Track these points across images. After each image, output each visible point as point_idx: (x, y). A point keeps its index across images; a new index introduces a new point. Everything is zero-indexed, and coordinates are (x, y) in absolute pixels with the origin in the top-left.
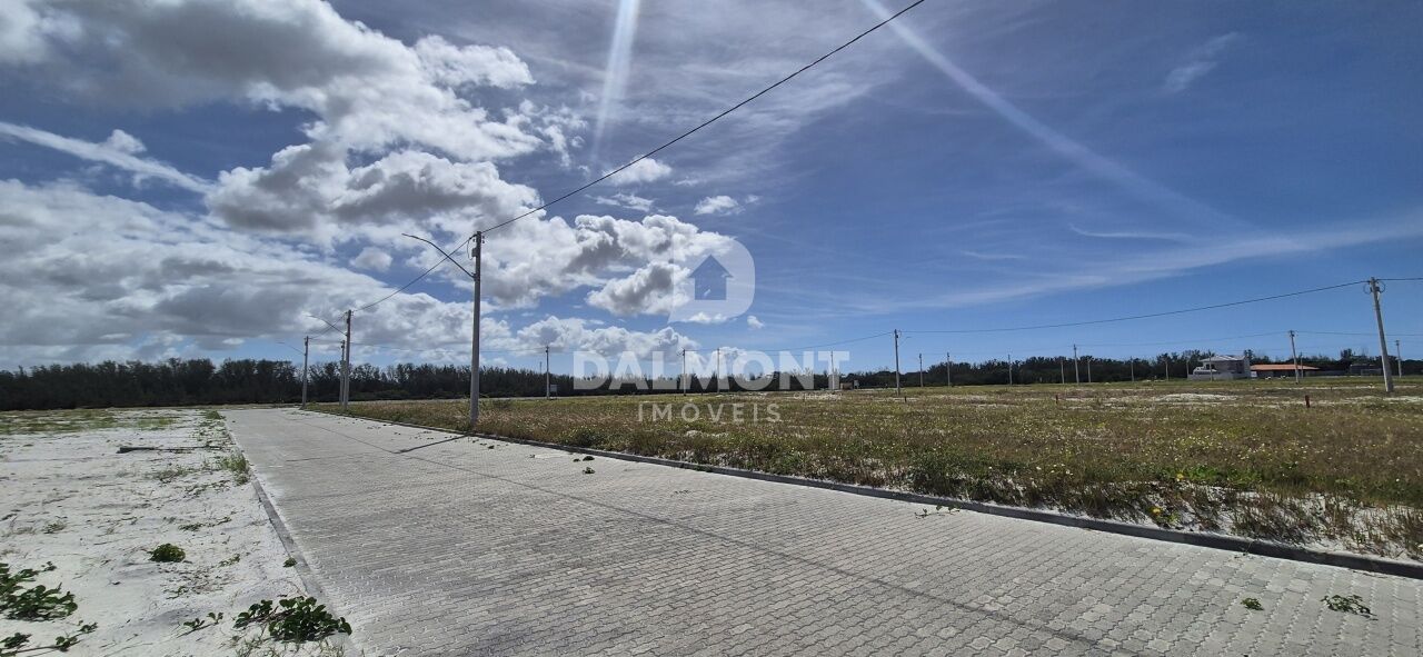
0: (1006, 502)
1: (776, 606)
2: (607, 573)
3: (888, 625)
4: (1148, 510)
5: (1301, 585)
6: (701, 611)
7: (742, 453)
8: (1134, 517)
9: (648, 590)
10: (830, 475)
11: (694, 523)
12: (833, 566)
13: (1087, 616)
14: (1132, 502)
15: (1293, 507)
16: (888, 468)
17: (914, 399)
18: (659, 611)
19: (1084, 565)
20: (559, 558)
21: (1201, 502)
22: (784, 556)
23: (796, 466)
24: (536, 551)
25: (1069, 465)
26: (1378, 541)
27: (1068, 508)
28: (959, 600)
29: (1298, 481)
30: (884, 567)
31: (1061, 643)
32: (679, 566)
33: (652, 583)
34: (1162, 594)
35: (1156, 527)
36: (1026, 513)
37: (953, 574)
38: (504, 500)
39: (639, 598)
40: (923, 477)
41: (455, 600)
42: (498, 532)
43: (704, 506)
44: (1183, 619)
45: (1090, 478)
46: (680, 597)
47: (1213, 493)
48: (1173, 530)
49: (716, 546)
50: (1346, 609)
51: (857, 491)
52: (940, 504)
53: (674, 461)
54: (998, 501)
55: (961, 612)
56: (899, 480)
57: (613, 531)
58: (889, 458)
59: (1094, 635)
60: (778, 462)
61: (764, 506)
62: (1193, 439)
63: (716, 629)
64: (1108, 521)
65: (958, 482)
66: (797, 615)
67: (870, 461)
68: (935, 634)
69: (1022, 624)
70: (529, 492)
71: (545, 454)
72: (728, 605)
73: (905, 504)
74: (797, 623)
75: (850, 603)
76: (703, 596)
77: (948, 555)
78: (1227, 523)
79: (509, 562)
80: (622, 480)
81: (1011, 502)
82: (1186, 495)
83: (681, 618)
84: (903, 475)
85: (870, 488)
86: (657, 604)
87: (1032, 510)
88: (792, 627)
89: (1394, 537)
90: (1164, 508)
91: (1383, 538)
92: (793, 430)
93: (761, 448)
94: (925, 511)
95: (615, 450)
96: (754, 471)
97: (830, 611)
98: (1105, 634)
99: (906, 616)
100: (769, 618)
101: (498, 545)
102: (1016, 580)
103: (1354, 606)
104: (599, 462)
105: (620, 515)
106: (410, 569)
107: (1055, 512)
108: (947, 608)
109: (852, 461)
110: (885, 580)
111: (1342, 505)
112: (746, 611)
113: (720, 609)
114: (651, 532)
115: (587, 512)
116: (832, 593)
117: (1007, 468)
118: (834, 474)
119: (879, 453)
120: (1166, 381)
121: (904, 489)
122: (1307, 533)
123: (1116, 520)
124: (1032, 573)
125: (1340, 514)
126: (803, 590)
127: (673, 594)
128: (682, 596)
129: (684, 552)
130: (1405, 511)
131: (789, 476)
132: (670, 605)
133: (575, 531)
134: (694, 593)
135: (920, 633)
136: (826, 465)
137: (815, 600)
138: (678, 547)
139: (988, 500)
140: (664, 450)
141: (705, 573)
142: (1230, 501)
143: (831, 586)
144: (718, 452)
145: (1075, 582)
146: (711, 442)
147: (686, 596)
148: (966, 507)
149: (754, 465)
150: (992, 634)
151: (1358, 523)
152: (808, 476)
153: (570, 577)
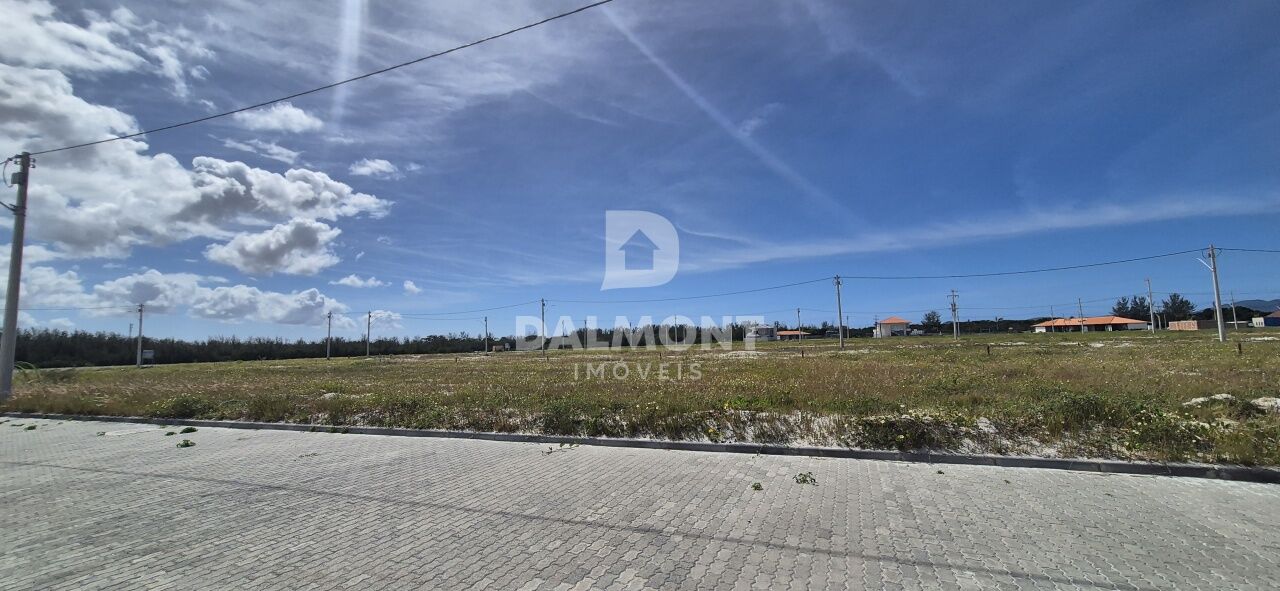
0: (613, 435)
1: (398, 552)
2: (191, 554)
3: (505, 548)
4: (706, 431)
5: (784, 470)
6: (313, 571)
7: (383, 410)
8: (697, 437)
9: (249, 560)
10: (469, 425)
11: (319, 486)
12: (462, 506)
13: (658, 513)
14: (696, 426)
15: (785, 420)
16: (523, 414)
17: (556, 358)
19: (661, 476)
20: (126, 546)
21: (738, 423)
22: (414, 504)
23: (439, 420)
24: (86, 545)
25: (659, 402)
26: (824, 437)
27: (656, 435)
28: (567, 518)
29: (789, 403)
30: (509, 500)
31: (638, 535)
32: (293, 530)
33: (256, 553)
34: (708, 489)
35: (710, 442)
36: (627, 442)
37: (566, 497)
39: (235, 572)
40: (551, 421)
43: (333, 467)
44: (718, 504)
45: (672, 411)
46: (288, 562)
47: (744, 415)
48: (720, 443)
49: (342, 504)
50: (804, 481)
51: (495, 438)
52: (562, 442)
53: (305, 424)
54: (608, 435)
55: (567, 526)
56: (530, 425)
57: (210, 506)
58: (525, 407)
59: (660, 526)
60: (421, 417)
61: (401, 460)
62: (739, 381)
64: (681, 442)
65: (579, 422)
66: (420, 555)
67: (507, 411)
68: (544, 548)
69: (612, 527)
70: (87, 476)
71: (121, 430)
72: (345, 560)
73: (535, 445)
74: (418, 563)
75: (472, 535)
76: (316, 557)
77: (565, 482)
80: (232, 450)
81: (617, 435)
82: (729, 418)
84: (536, 420)
85: (506, 434)
86: (258, 575)
87: (632, 440)
88: (413, 567)
89: (831, 433)
90: (716, 428)
91: (826, 435)
92: (440, 388)
93: (404, 405)
94: (551, 449)
95: (227, 418)
96: (395, 428)
97: (453, 546)
98: (669, 523)
99: (522, 538)
100: (389, 564)
102: (613, 494)
103: (808, 479)
104: (204, 434)
105: (223, 487)
107: (647, 439)
108: (556, 525)
109: (492, 411)
110: (507, 511)
111: (809, 416)
112: (364, 562)
113: (334, 567)
115: (176, 489)
116: (458, 530)
117: (616, 408)
118: (475, 424)
119: (516, 403)
121: (535, 433)
122: (791, 437)
123: (687, 441)
124: (625, 487)
125: (807, 423)
126: (429, 532)
127: (281, 560)
128: (292, 561)
129: (301, 516)
130: (837, 416)
131: (431, 430)
132: (273, 572)
133: (154, 513)
134: (306, 555)
135: (531, 550)
136: (468, 418)
137: (439, 538)
138: (294, 511)
139: (600, 433)
140: (292, 414)
141: (324, 533)
142: (753, 420)
143: (457, 524)
144: (357, 412)
145: (654, 489)
146: (351, 403)
147: (296, 559)
148: (584, 442)
149: (395, 422)
150: (589, 539)
151: (816, 428)
152: (450, 428)
153: (136, 566)
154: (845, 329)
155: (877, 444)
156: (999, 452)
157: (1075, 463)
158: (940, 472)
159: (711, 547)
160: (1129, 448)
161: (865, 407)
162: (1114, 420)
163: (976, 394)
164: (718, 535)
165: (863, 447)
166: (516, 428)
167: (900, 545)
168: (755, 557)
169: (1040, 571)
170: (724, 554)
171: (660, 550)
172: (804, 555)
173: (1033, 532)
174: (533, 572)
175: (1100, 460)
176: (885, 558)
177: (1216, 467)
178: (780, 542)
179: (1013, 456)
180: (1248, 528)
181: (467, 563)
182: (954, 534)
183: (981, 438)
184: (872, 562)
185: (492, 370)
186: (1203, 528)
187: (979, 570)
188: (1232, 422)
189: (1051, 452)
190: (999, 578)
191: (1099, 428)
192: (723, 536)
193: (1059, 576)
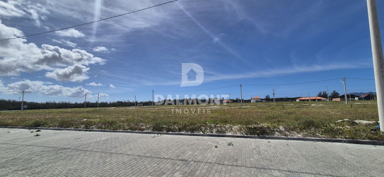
0: (174, 132)
1: (106, 168)
2: (38, 170)
4: (201, 130)
5: (224, 142)
6: (78, 175)
7: (102, 124)
8: (199, 132)
9: (57, 172)
10: (129, 129)
11: (81, 148)
12: (126, 153)
13: (187, 155)
14: (198, 129)
15: (225, 127)
16: (146, 125)
17: (157, 108)
19: (188, 144)
22: (111, 153)
23: (120, 127)
25: (187, 122)
26: (236, 132)
27: (186, 132)
28: (159, 157)
29: (226, 122)
31: (180, 162)
32: (72, 162)
33: (59, 170)
34: (202, 148)
35: (203, 134)
37: (159, 151)
40: (155, 127)
43: (85, 142)
44: (204, 152)
45: (191, 124)
46: (70, 172)
47: (213, 125)
48: (205, 134)
49: (88, 153)
50: (230, 145)
51: (137, 133)
52: (158, 134)
53: (77, 129)
54: (172, 132)
55: (159, 159)
56: (148, 129)
57: (45, 155)
58: (147, 123)
59: (187, 159)
60: (114, 126)
61: (107, 140)
62: (211, 115)
64: (194, 133)
65: (163, 128)
66: (112, 169)
67: (141, 124)
68: (151, 166)
69: (172, 159)
71: (13, 131)
72: (89, 171)
73: (150, 134)
75: (129, 163)
76: (79, 170)
77: (159, 146)
80: (52, 137)
82: (208, 126)
84: (150, 127)
85: (141, 131)
87: (179, 133)
88: (110, 173)
89: (238, 131)
90: (204, 129)
92: (121, 117)
93: (109, 123)
94: (155, 136)
95: (51, 127)
96: (106, 130)
98: (190, 158)
100: (103, 172)
102: (173, 149)
103: (231, 144)
104: (43, 132)
105: (49, 149)
107: (184, 133)
108: (156, 159)
109: (137, 124)
110: (141, 155)
111: (232, 126)
114: (61, 153)
115: (33, 150)
116: (125, 161)
117: (175, 123)
118: (131, 129)
119: (144, 122)
121: (150, 131)
122: (226, 132)
123: (196, 133)
124: (177, 147)
125: (231, 128)
126: (116, 162)
127: (67, 171)
128: (71, 172)
129: (74, 157)
130: (240, 126)
131: (117, 130)
132: (65, 176)
133: (26, 157)
134: (76, 170)
135: (148, 167)
136: (129, 126)
137: (119, 164)
138: (72, 156)
139: (170, 131)
140: (73, 126)
141: (82, 163)
142: (215, 127)
143: (125, 159)
144: (94, 125)
145: (185, 148)
146: (92, 122)
147: (73, 171)
148: (165, 134)
149: (106, 128)
150: (165, 163)
151: (233, 129)
152: (123, 130)
154: (243, 100)
155: (251, 134)
156: (286, 136)
157: (306, 139)
158: (269, 142)
159: (202, 165)
160: (321, 135)
161: (248, 123)
162: (317, 127)
163: (279, 119)
164: (204, 161)
165: (247, 135)
166: (144, 129)
167: (257, 163)
168: (215, 168)
169: (296, 170)
170: (206, 167)
171: (187, 166)
172: (229, 167)
173: (294, 159)
174: (148, 174)
175: (313, 138)
176: (253, 167)
177: (344, 140)
178: (223, 163)
179: (289, 137)
180: (353, 157)
181: (127, 171)
182: (272, 160)
183: (280, 132)
184: (249, 169)
185: (137, 112)
186: (341, 157)
187: (279, 170)
188: (349, 127)
189: (300, 136)
190: (285, 172)
191: (313, 129)
192: (206, 161)
193: (301, 171)
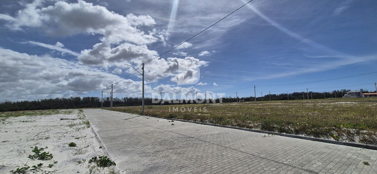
0: (288, 133)
2: (179, 151)
3: (256, 167)
4: (332, 136)
6: (204, 162)
7: (213, 119)
8: (327, 137)
9: (190, 156)
10: (237, 125)
11: (201, 138)
12: (239, 150)
13: (314, 166)
16: (254, 124)
17: (260, 104)
18: (193, 161)
19: (313, 151)
20: (166, 147)
21: (349, 133)
23: (228, 123)
24: (160, 145)
25: (307, 123)
27: (307, 135)
28: (276, 160)
30: (254, 151)
32: (198, 150)
34: (338, 160)
35: (335, 140)
36: (295, 136)
37: (274, 153)
38: (152, 132)
39: (187, 158)
40: (264, 126)
41: (141, 157)
42: (150, 140)
43: (203, 133)
44: (344, 167)
45: (314, 126)
46: (198, 158)
48: (340, 141)
49: (207, 144)
51: (245, 130)
52: (269, 134)
53: (195, 122)
54: (286, 133)
55: (277, 164)
56: (257, 127)
57: (180, 140)
58: (254, 121)
59: (317, 171)
60: (223, 122)
61: (220, 134)
62: (345, 115)
63: (208, 167)
64: (320, 138)
65: (274, 127)
66: (230, 163)
67: (249, 122)
68: (269, 169)
69: (295, 167)
70: (158, 130)
71: (161, 120)
72: (211, 160)
73: (259, 133)
74: (230, 166)
75: (245, 160)
76: (204, 158)
77: (272, 148)
78: (357, 140)
79: (154, 148)
80: (181, 127)
81: (290, 133)
82: (344, 131)
83: (199, 163)
84: (258, 125)
85: (249, 129)
86: (192, 160)
87: (296, 135)
88: (229, 167)
90: (337, 135)
92: (226, 113)
93: (218, 118)
94: (265, 135)
95: (179, 119)
97: (240, 162)
98: (320, 171)
99: (261, 164)
100: (222, 164)
101: (151, 144)
102: (292, 155)
104: (175, 122)
105: (181, 136)
106: (129, 149)
107: (303, 136)
108: (273, 162)
109: (244, 121)
110: (254, 154)
112: (216, 162)
113: (209, 161)
114: (190, 140)
115: (173, 135)
116: (240, 158)
117: (288, 123)
118: (239, 125)
119: (251, 120)
120: (336, 98)
121: (259, 129)
123: (322, 138)
124: (298, 153)
126: (232, 156)
127: (196, 157)
129: (199, 146)
131: (226, 126)
132: (195, 160)
133: (170, 140)
134: (202, 157)
136: (236, 123)
137: (235, 159)
138: (197, 144)
139: (283, 132)
140: (192, 119)
141: (205, 152)
142: (358, 133)
143: (239, 156)
144: (207, 119)
146: (205, 117)
148: (277, 134)
149: (216, 123)
150: (286, 170)
152: (232, 126)
153: (169, 152)
185: (240, 108)
